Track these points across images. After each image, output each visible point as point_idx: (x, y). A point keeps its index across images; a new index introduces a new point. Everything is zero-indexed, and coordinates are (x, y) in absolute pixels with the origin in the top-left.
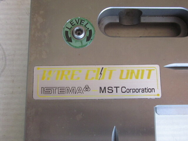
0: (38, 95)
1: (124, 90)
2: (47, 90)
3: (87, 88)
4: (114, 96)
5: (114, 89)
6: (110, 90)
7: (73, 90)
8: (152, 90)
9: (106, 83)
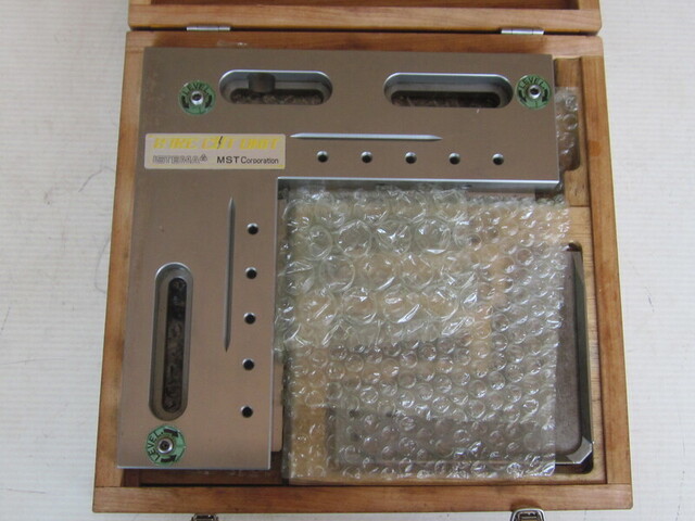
0: (149, 164)
1: (244, 160)
2: (160, 159)
3: (204, 158)
4: (233, 166)
5: (234, 160)
6: (229, 160)
7: (188, 159)
8: (275, 161)
9: (224, 151)
